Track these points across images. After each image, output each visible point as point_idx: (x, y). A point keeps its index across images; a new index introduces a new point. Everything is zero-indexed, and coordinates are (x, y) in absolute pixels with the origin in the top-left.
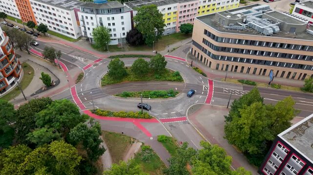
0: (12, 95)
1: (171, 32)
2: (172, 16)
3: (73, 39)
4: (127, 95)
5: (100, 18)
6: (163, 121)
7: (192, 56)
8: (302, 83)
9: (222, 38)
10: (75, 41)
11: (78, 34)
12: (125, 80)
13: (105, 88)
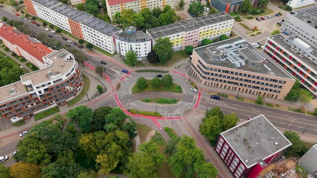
0: (80, 97)
1: (178, 50)
2: (180, 40)
3: (110, 54)
4: (148, 101)
5: (131, 45)
6: (168, 118)
7: (190, 73)
8: (256, 97)
9: (208, 68)
10: (112, 55)
11: (114, 51)
12: (146, 90)
13: (134, 95)
